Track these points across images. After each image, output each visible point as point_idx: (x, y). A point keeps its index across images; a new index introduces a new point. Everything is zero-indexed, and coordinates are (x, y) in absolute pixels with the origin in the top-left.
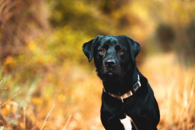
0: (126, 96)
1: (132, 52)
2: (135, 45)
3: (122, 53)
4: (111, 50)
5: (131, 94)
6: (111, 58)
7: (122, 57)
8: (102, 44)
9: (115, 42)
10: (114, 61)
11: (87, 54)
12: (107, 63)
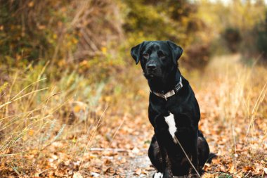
0: (169, 95)
1: (173, 56)
2: (178, 49)
3: (164, 57)
4: (154, 55)
5: (174, 93)
6: (153, 63)
7: (163, 60)
8: (147, 49)
9: (158, 47)
10: (155, 65)
11: (134, 58)
12: (149, 67)
